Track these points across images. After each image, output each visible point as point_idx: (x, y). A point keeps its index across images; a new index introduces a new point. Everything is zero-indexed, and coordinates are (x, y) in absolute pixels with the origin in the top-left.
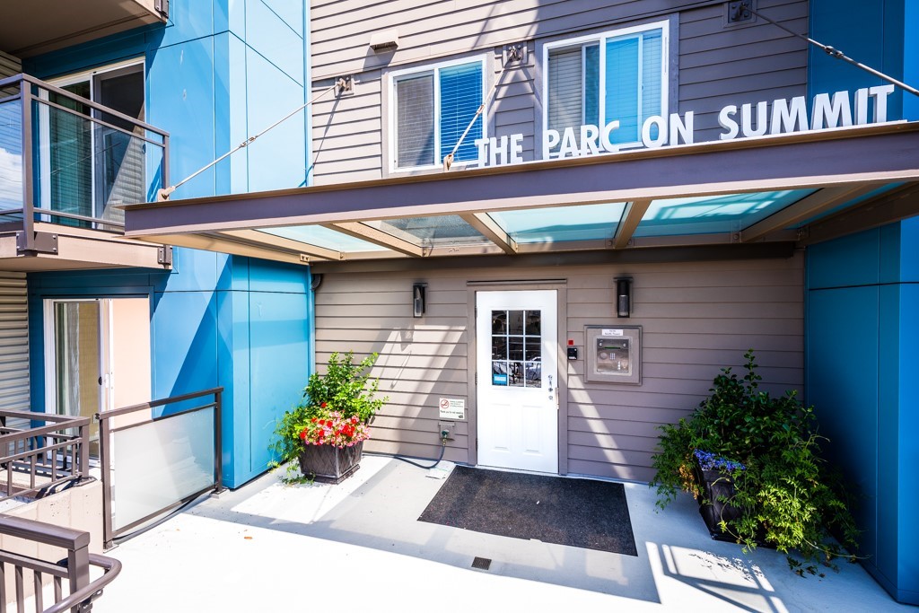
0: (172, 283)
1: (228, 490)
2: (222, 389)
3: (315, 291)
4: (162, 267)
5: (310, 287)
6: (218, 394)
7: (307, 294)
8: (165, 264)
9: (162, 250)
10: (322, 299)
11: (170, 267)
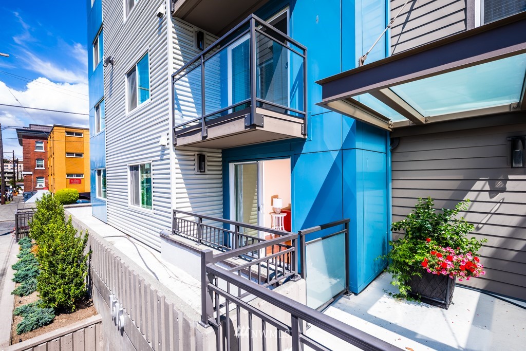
0: (306, 148)
1: (353, 294)
2: (349, 220)
3: (393, 151)
4: (302, 136)
5: (389, 148)
6: (346, 225)
7: (386, 153)
8: (304, 135)
9: (303, 125)
10: (398, 157)
11: (306, 137)
